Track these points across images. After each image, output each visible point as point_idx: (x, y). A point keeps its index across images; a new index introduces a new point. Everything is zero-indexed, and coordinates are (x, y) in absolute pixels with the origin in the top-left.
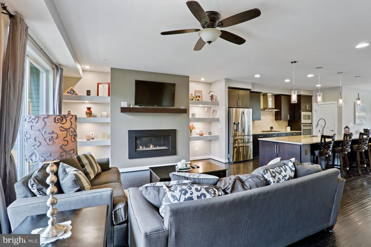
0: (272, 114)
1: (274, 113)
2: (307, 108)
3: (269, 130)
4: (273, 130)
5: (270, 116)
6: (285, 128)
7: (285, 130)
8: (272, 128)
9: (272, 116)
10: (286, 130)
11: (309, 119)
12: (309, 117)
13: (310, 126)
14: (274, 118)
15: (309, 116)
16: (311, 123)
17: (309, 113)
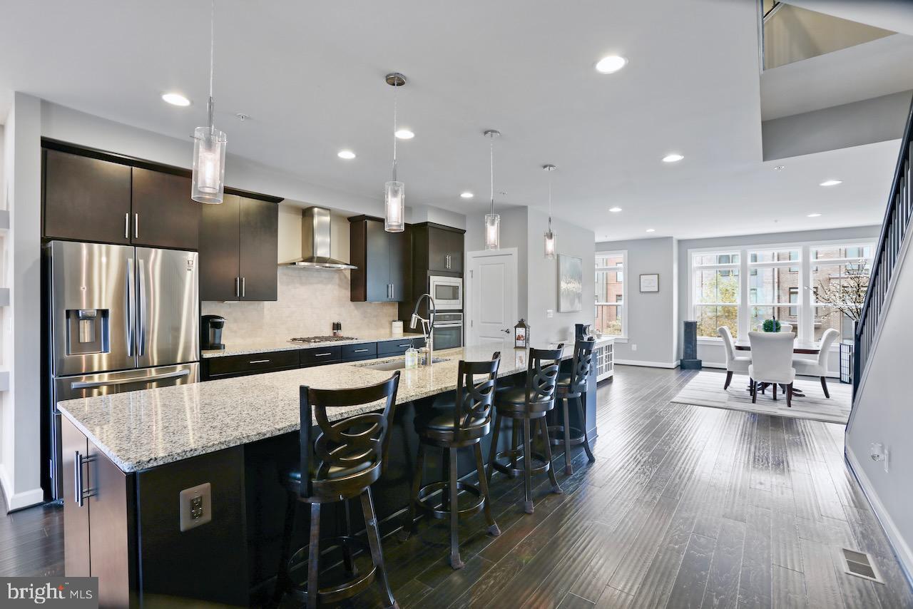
0: (340, 279)
1: (345, 277)
2: (449, 266)
3: (328, 332)
4: (340, 333)
5: (330, 286)
6: (388, 324)
7: (388, 331)
8: (337, 327)
9: (339, 286)
10: (391, 332)
11: (455, 297)
12: (454, 293)
13: (458, 318)
14: (347, 293)
15: (455, 289)
16: (462, 311)
17: (455, 281)
